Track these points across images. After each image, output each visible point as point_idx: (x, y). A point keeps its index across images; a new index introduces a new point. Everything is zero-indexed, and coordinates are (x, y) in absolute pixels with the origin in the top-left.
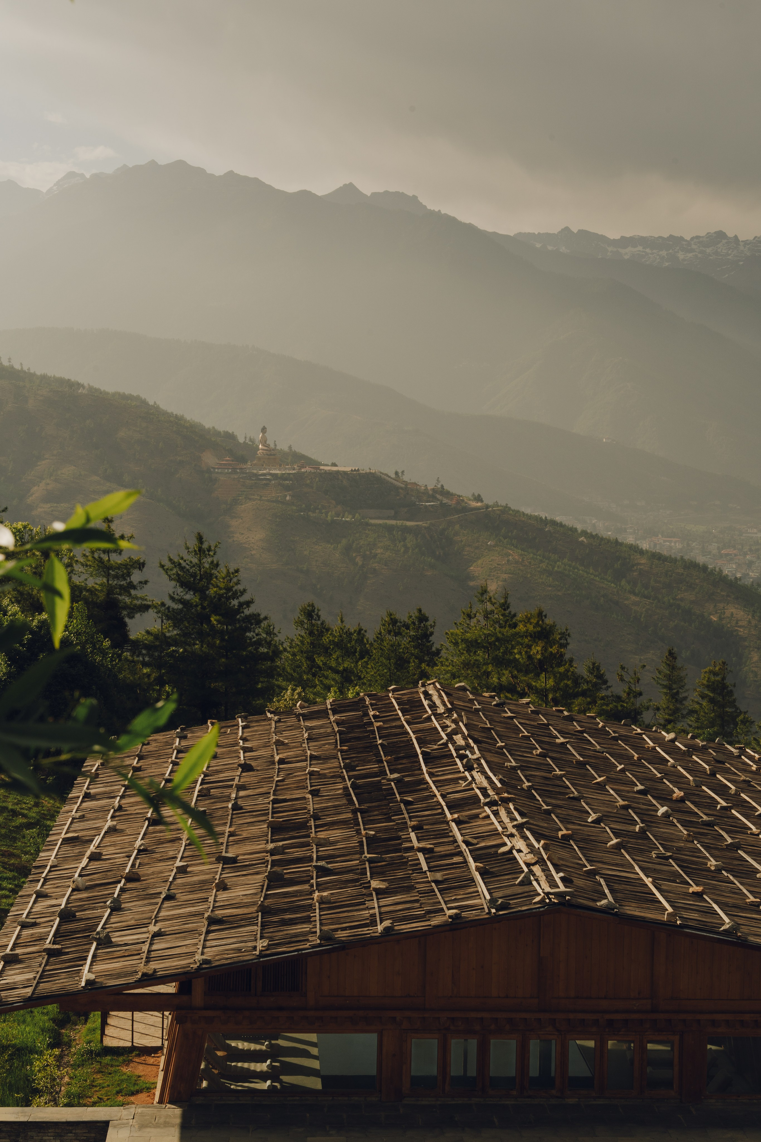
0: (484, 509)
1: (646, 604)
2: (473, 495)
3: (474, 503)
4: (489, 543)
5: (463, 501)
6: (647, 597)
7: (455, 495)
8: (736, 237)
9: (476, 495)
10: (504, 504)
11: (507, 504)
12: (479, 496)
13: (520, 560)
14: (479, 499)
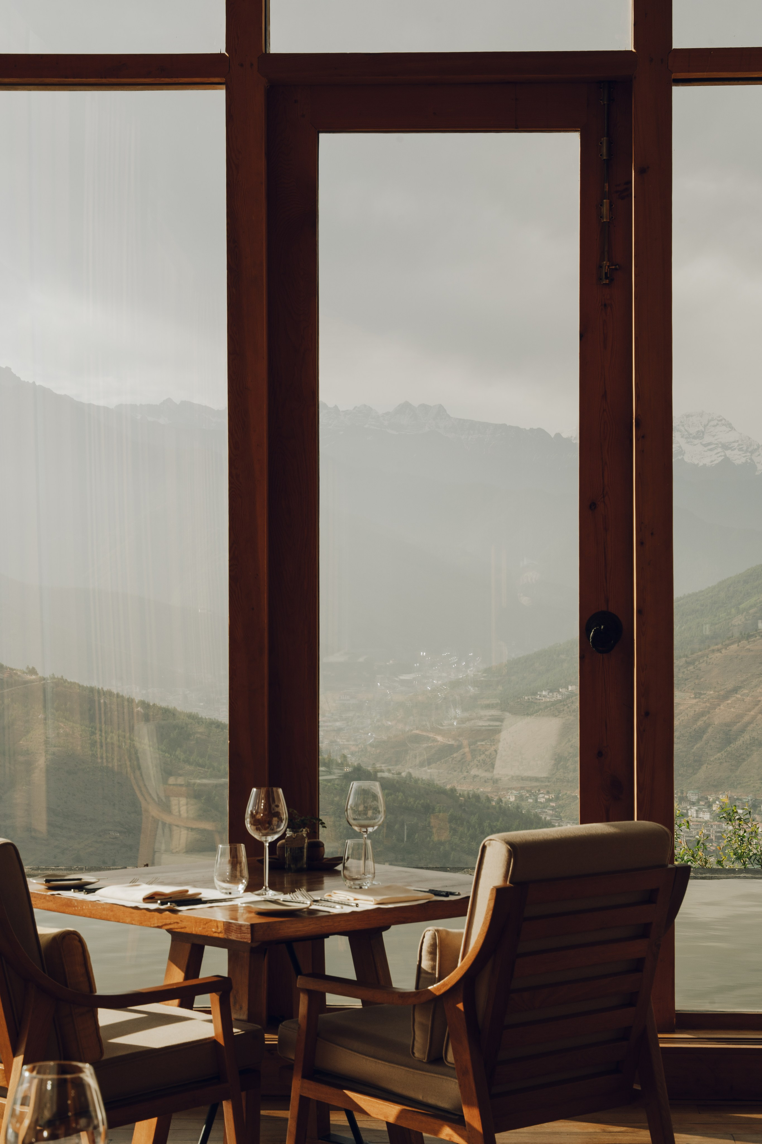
0: (37, 682)
1: (200, 773)
2: (28, 668)
3: (28, 676)
4: (40, 716)
5: (16, 674)
6: (203, 766)
7: (6, 668)
8: (336, 407)
9: (31, 667)
10: (60, 677)
11: (62, 677)
12: (33, 668)
13: (71, 733)
14: (33, 671)
